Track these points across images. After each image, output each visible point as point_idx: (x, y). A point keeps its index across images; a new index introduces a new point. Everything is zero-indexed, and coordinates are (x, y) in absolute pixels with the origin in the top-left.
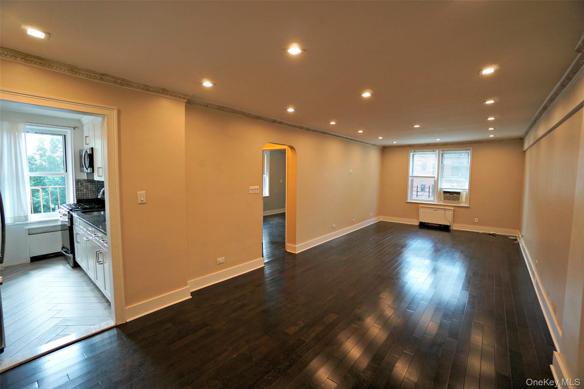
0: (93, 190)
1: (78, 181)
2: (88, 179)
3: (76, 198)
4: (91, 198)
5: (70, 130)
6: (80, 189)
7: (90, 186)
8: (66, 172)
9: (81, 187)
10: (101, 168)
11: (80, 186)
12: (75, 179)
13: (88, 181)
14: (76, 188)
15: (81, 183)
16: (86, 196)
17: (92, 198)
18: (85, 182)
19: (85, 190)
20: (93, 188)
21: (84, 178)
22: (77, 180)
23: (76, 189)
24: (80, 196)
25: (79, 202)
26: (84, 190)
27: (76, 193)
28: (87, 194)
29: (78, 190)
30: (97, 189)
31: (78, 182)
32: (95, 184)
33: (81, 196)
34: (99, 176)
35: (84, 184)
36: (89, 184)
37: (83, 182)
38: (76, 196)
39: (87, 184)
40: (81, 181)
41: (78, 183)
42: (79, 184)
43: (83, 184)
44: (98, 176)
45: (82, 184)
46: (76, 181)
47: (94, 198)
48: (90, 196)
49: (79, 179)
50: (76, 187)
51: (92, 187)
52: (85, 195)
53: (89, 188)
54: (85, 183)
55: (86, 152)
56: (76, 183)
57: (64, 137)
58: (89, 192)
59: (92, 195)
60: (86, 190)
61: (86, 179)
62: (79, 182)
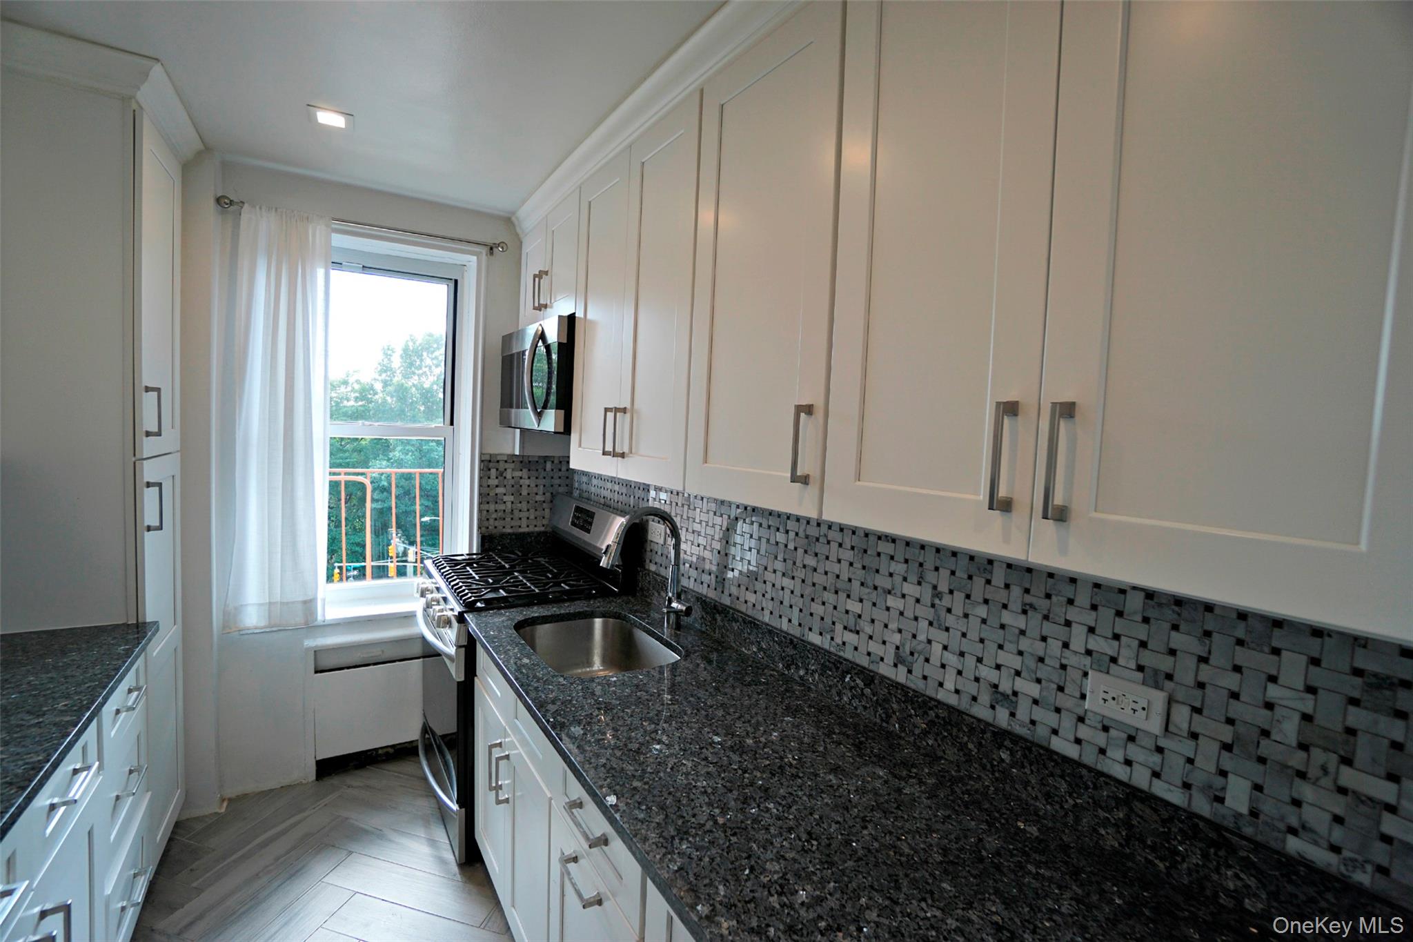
0: (539, 498)
1: (490, 461)
2: (523, 456)
3: (479, 528)
4: (526, 530)
5: (474, 258)
6: (492, 494)
7: (527, 482)
8: (452, 424)
9: (497, 486)
10: (624, 410)
11: (496, 482)
12: (481, 454)
13: (521, 462)
14: (480, 490)
15: (497, 470)
16: (513, 523)
17: (531, 529)
18: (512, 466)
19: (509, 498)
20: (535, 490)
21: (509, 452)
22: (488, 458)
23: (480, 494)
24: (491, 521)
25: (487, 546)
26: (505, 498)
27: (480, 511)
28: (516, 512)
29: (486, 498)
30: (548, 495)
31: (488, 465)
32: (543, 474)
33: (497, 523)
34: (615, 454)
35: (509, 474)
36: (525, 473)
37: (507, 466)
38: (480, 520)
39: (518, 474)
40: (498, 461)
41: (489, 470)
42: (493, 472)
43: (504, 475)
44: (604, 453)
45: (501, 474)
46: (482, 461)
47: (537, 529)
48: (524, 523)
49: (492, 452)
50: (480, 486)
51: (533, 485)
52: (508, 519)
53: (524, 493)
54: (513, 470)
55: (542, 336)
56: (481, 470)
57: (452, 285)
58: (524, 506)
59: (532, 517)
60: (512, 498)
61: (517, 453)
62: (491, 465)
